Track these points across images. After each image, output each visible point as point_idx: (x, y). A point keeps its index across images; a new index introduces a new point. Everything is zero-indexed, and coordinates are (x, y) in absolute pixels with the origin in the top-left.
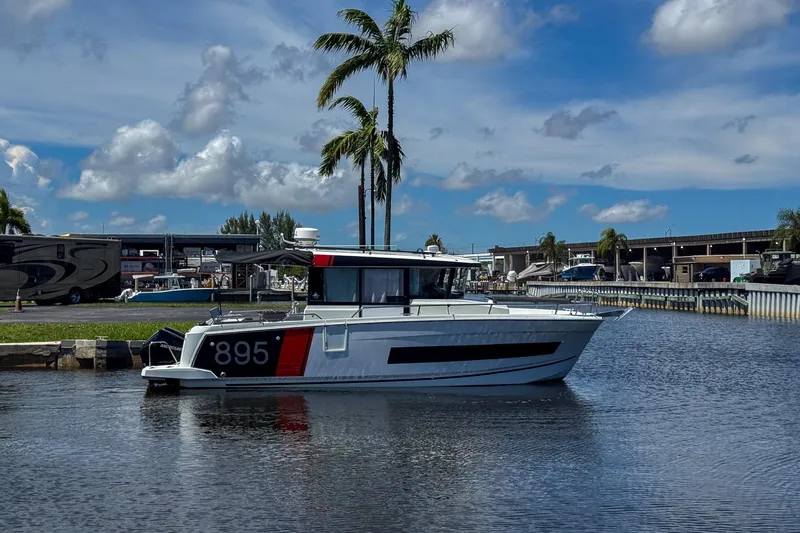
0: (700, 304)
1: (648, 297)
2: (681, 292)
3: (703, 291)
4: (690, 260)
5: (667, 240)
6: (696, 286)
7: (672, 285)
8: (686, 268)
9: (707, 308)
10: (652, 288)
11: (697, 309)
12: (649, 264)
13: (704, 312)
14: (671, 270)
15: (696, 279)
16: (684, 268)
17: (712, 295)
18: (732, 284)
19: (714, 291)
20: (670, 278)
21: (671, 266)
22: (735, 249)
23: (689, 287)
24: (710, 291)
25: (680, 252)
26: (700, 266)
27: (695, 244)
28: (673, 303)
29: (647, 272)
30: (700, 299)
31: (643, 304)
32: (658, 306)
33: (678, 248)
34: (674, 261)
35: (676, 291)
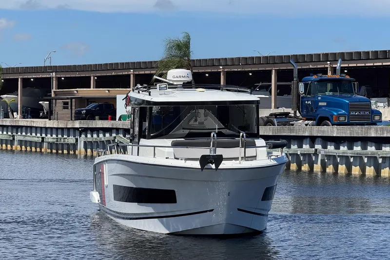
0: (81, 146)
1: (21, 138)
2: (60, 131)
3: (85, 130)
4: (72, 93)
5: (45, 69)
6: (77, 124)
7: (49, 123)
9: (89, 150)
10: (27, 127)
11: (77, 152)
12: (24, 98)
13: (86, 156)
14: (50, 105)
15: (78, 116)
16: (66, 103)
17: (95, 136)
18: (117, 124)
19: (97, 130)
20: (49, 115)
21: (50, 101)
22: (122, 82)
23: (69, 126)
24: (93, 130)
25: (61, 84)
26: (83, 101)
27: (77, 75)
28: (51, 145)
29: (22, 107)
30: (82, 139)
31: (17, 146)
32: (34, 149)
33: (59, 79)
34: (53, 95)
35: (54, 131)
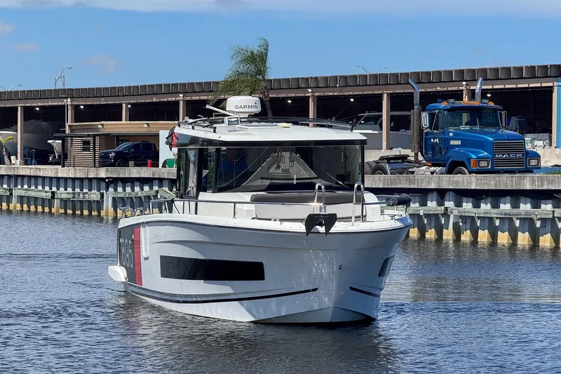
0: (108, 204)
1: (22, 193)
2: (77, 183)
3: (113, 182)
4: (96, 129)
5: (56, 94)
6: (103, 173)
7: (62, 172)
8: (87, 143)
9: (120, 210)
10: (30, 177)
11: (103, 213)
15: (105, 162)
17: (128, 189)
18: (161, 172)
19: (132, 181)
20: (62, 160)
21: (64, 140)
22: (167, 112)
23: (92, 175)
24: (125, 181)
25: (80, 115)
27: (103, 102)
28: (65, 203)
29: (24, 148)
30: (110, 194)
31: (16, 205)
32: (40, 209)
33: (76, 108)
34: (68, 131)
35: (70, 183)
